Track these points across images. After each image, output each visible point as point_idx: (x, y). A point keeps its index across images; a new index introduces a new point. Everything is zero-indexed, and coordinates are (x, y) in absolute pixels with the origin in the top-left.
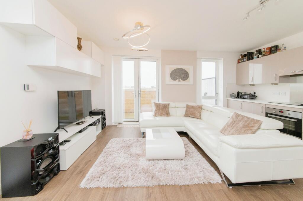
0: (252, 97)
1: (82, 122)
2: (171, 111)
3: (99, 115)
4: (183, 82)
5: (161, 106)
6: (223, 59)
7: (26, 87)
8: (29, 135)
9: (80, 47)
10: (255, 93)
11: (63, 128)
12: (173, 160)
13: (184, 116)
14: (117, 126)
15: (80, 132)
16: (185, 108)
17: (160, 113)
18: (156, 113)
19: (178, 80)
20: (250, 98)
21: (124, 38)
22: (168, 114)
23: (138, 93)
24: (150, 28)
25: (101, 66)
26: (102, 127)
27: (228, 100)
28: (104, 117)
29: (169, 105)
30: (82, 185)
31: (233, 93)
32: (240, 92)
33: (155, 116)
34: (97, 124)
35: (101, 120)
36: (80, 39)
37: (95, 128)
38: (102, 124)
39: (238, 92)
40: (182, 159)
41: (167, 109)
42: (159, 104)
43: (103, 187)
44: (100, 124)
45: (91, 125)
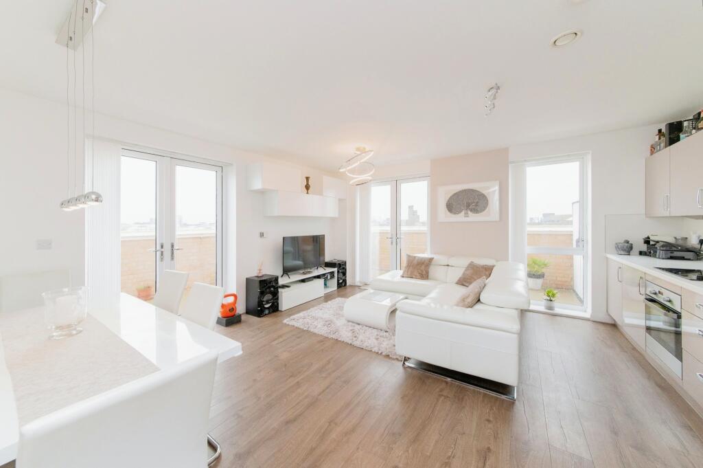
2: (433, 271)
3: (335, 268)
4: (473, 217)
6: (591, 152)
7: (262, 235)
8: (260, 273)
11: (287, 274)
12: (374, 328)
13: (457, 283)
14: (360, 286)
15: (303, 281)
16: (464, 269)
17: (409, 273)
18: (404, 272)
19: (463, 213)
21: (341, 170)
22: (425, 276)
23: (395, 238)
24: (373, 153)
25: (340, 200)
26: (338, 284)
27: (607, 258)
28: (342, 271)
29: (431, 260)
30: (285, 321)
31: (628, 242)
32: (652, 238)
33: (403, 277)
34: (329, 278)
35: (336, 275)
36: (307, 178)
37: (321, 281)
38: (338, 281)
39: (648, 238)
40: (386, 332)
41: (423, 267)
42: (415, 257)
43: (297, 328)
44: (335, 280)
45: (318, 277)
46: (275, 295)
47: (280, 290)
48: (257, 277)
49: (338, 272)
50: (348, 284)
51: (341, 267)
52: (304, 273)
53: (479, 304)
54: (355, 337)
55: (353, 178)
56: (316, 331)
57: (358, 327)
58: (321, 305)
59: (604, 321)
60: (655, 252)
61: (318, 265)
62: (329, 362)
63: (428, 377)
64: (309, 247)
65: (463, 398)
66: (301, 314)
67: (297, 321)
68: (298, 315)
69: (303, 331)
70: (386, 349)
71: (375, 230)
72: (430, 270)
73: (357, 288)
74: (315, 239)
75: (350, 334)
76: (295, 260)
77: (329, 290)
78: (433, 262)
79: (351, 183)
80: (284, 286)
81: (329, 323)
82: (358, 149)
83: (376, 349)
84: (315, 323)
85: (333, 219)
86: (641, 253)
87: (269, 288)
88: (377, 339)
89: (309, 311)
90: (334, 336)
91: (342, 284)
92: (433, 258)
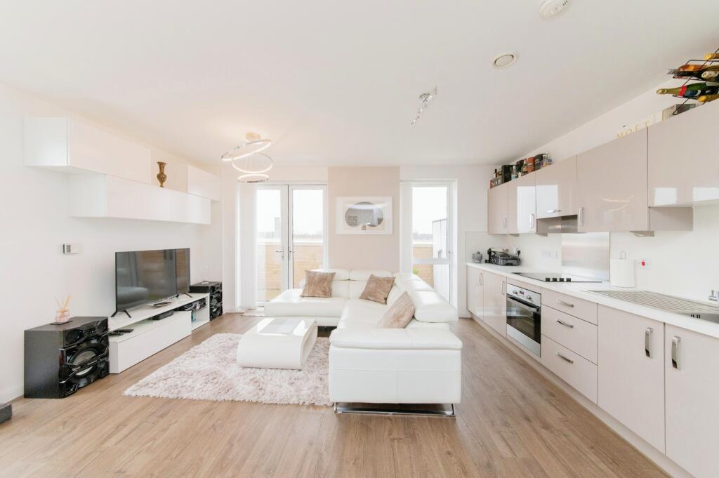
0: (510, 261)
1: (166, 304)
2: (337, 287)
3: (206, 293)
4: (370, 231)
5: (316, 278)
6: (457, 180)
7: (67, 249)
8: (64, 316)
9: (161, 178)
10: (519, 252)
11: (125, 311)
12: (282, 369)
13: (361, 298)
14: (243, 313)
15: (156, 318)
16: (366, 283)
17: (310, 292)
18: (304, 292)
19: (361, 225)
20: (506, 262)
21: (224, 160)
22: (327, 293)
23: (289, 251)
24: (270, 144)
25: (213, 202)
26: (211, 315)
27: (467, 266)
28: (217, 295)
29: (333, 274)
30: (128, 392)
31: (479, 253)
32: (492, 250)
33: (303, 297)
34: (198, 308)
35: (208, 302)
36: (161, 165)
37: (188, 314)
38: (211, 309)
39: (490, 249)
40: (300, 370)
41: (326, 284)
42: (315, 273)
43: (154, 397)
44: (207, 310)
45: (182, 309)
46: (101, 349)
47: (111, 340)
48: (58, 324)
49: (211, 298)
50: (224, 312)
51: (215, 291)
52: (156, 306)
53: (414, 320)
54: (261, 389)
55: (243, 174)
56: (194, 395)
57: (259, 373)
58: (192, 350)
59: (465, 317)
60: (497, 261)
61: (178, 291)
62: (231, 444)
63: (370, 419)
64: (156, 266)
65: (414, 434)
66: (160, 372)
67: (154, 385)
68: (153, 375)
69: (169, 401)
70: (309, 396)
71: (261, 241)
72: (332, 287)
73: (238, 316)
74: (168, 256)
75: (252, 387)
76: (132, 285)
77: (198, 325)
78: (336, 278)
79: (239, 178)
80: (118, 333)
81: (212, 377)
82: (250, 135)
83: (294, 400)
84: (188, 383)
85: (200, 228)
86: (486, 262)
87: (88, 340)
88: (292, 384)
89: (172, 363)
90: (228, 397)
91: (216, 314)
92: (335, 273)
